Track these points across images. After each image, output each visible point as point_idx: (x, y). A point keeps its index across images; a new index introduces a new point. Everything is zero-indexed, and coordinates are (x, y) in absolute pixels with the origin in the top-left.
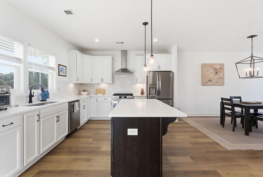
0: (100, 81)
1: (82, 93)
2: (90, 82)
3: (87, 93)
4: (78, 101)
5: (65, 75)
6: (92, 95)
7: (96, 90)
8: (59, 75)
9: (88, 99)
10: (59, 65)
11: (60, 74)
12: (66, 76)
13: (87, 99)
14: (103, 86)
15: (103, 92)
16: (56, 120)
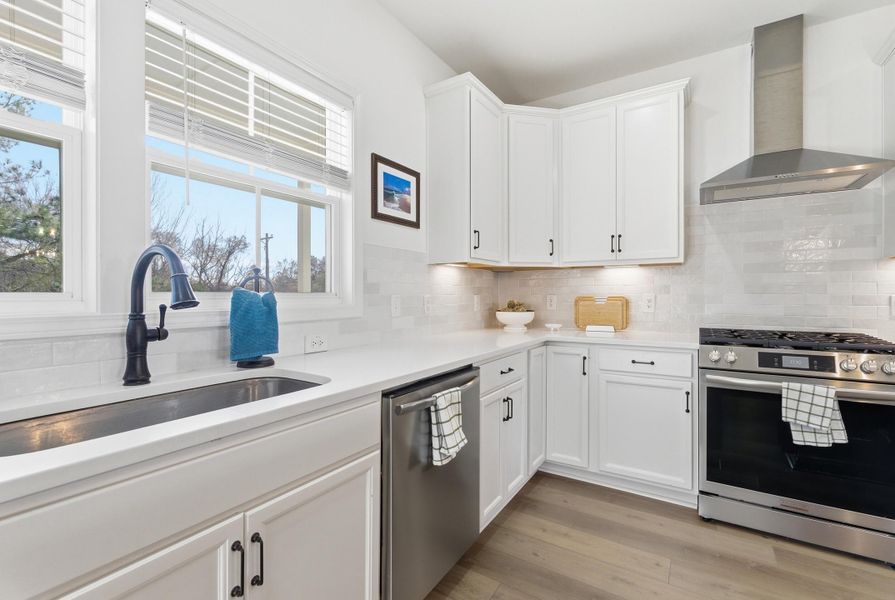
0: (603, 254)
1: (502, 316)
2: (543, 260)
3: (529, 317)
4: (464, 374)
5: (412, 217)
6: (555, 330)
7: (577, 302)
8: (376, 215)
9: (534, 352)
10: (376, 159)
11: (382, 209)
12: (416, 225)
13: (525, 354)
14: (622, 280)
15: (620, 314)
16: (231, 580)
